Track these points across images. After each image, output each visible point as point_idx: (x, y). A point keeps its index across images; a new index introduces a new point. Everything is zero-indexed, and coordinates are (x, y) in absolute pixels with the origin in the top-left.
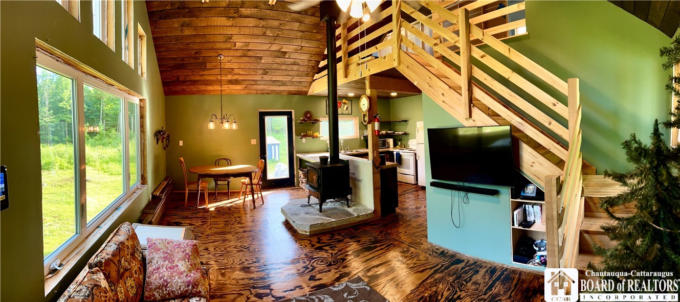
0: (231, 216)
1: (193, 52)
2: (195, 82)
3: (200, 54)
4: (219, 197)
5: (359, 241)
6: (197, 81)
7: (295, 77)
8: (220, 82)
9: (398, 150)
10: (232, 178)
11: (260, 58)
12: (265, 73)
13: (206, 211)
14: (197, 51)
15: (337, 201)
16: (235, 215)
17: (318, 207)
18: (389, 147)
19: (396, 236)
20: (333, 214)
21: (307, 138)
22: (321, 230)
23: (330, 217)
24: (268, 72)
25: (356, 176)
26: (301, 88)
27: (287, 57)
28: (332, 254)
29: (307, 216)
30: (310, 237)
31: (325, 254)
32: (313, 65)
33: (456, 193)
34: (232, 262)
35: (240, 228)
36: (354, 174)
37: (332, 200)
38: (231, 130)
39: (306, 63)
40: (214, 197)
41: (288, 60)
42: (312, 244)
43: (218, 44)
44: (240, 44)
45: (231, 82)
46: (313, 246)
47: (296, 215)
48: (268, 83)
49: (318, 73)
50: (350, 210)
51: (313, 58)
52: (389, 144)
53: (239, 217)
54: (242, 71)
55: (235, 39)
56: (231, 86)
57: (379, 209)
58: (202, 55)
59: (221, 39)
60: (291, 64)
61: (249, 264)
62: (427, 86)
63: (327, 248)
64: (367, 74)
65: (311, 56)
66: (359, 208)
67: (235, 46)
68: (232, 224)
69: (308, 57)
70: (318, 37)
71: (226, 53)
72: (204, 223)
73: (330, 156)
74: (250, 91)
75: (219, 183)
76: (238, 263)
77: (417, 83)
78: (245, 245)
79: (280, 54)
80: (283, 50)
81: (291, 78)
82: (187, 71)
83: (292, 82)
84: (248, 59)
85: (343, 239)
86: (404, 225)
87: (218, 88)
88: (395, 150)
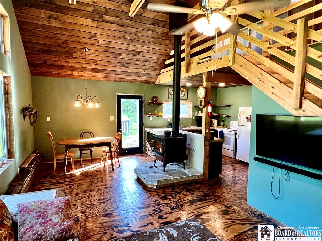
0: (94, 177)
1: (61, 42)
2: (61, 67)
3: (67, 45)
4: (84, 164)
5: (193, 194)
6: (64, 66)
7: (146, 70)
8: (85, 70)
9: (221, 129)
10: (94, 147)
11: (120, 55)
12: (123, 65)
13: (73, 175)
14: (63, 41)
15: (176, 164)
16: (98, 176)
17: (162, 168)
18: (214, 126)
19: (220, 194)
20: (173, 173)
21: (153, 116)
22: (165, 184)
23: (172, 176)
24: (125, 66)
25: (191, 146)
26: (150, 78)
27: (141, 55)
28: (174, 201)
29: (154, 174)
30: (156, 189)
31: (169, 201)
32: (161, 62)
33: (278, 169)
34: (97, 211)
35: (102, 185)
36: (189, 145)
37: (172, 163)
38: (94, 109)
39: (155, 61)
40: (79, 163)
41: (141, 57)
42: (158, 195)
43: (84, 39)
44: (103, 42)
45: (94, 70)
46: (159, 196)
47: (147, 173)
48: (125, 74)
49: (164, 68)
50: (186, 171)
51: (161, 57)
52: (214, 124)
53: (101, 178)
54: (104, 62)
55: (98, 37)
56: (94, 74)
57: (207, 172)
58: (68, 46)
59: (87, 35)
60: (144, 61)
61: (111, 211)
62: (258, 81)
63: (170, 197)
64: (205, 70)
65: (160, 56)
66: (192, 170)
67: (98, 43)
68: (96, 183)
69: (157, 56)
70: (166, 43)
71: (91, 47)
72: (71, 185)
73: (173, 131)
74: (110, 79)
75: (83, 152)
76: (102, 212)
77: (248, 78)
78: (107, 197)
79: (135, 53)
80: (138, 50)
81: (143, 71)
82: (54, 56)
83: (144, 74)
84: (110, 54)
85: (181, 192)
86: (227, 187)
87: (83, 74)
88: (218, 129)
